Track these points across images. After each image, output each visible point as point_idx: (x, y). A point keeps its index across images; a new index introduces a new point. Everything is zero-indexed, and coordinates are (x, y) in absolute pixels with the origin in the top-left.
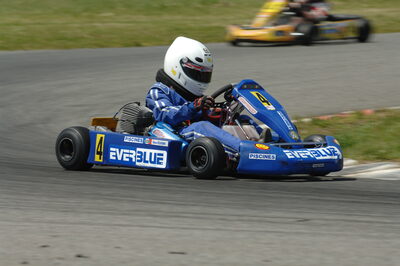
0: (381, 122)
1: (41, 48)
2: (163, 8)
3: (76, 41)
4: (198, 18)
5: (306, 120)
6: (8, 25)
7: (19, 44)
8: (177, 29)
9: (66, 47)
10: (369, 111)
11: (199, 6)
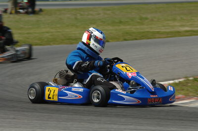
1: (59, 44)
2: (121, 22)
4: (138, 27)
5: (191, 78)
6: (43, 33)
7: (48, 42)
8: (127, 33)
9: (71, 44)
11: (139, 21)
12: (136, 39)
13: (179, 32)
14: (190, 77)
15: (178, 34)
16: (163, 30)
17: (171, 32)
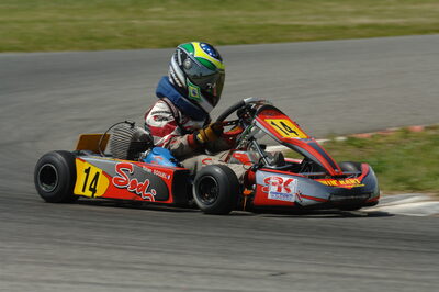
0: (427, 142)
3: (106, 41)
7: (39, 44)
8: (227, 28)
9: (93, 48)
10: (418, 128)
12: (244, 42)
13: (344, 28)
14: (341, 135)
15: (343, 32)
16: (310, 21)
17: (326, 29)
